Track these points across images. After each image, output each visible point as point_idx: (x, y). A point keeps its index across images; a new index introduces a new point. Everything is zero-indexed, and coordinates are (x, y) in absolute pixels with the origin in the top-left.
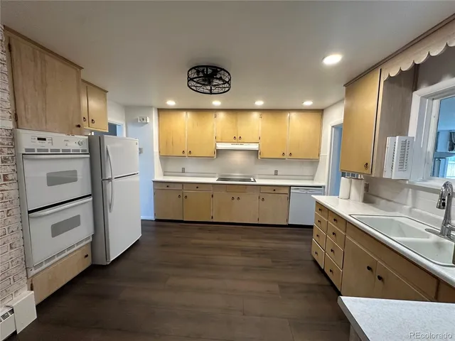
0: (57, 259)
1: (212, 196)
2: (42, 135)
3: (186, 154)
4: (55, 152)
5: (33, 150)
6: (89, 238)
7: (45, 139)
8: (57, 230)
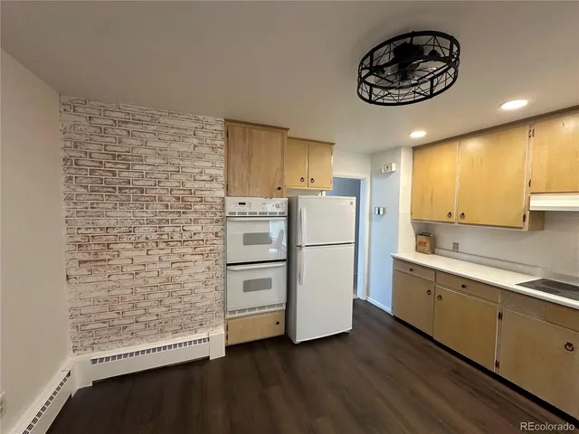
0: (247, 313)
1: (500, 316)
2: (242, 200)
3: (454, 219)
4: (253, 215)
5: (235, 213)
6: (281, 305)
7: (244, 204)
8: (249, 286)
